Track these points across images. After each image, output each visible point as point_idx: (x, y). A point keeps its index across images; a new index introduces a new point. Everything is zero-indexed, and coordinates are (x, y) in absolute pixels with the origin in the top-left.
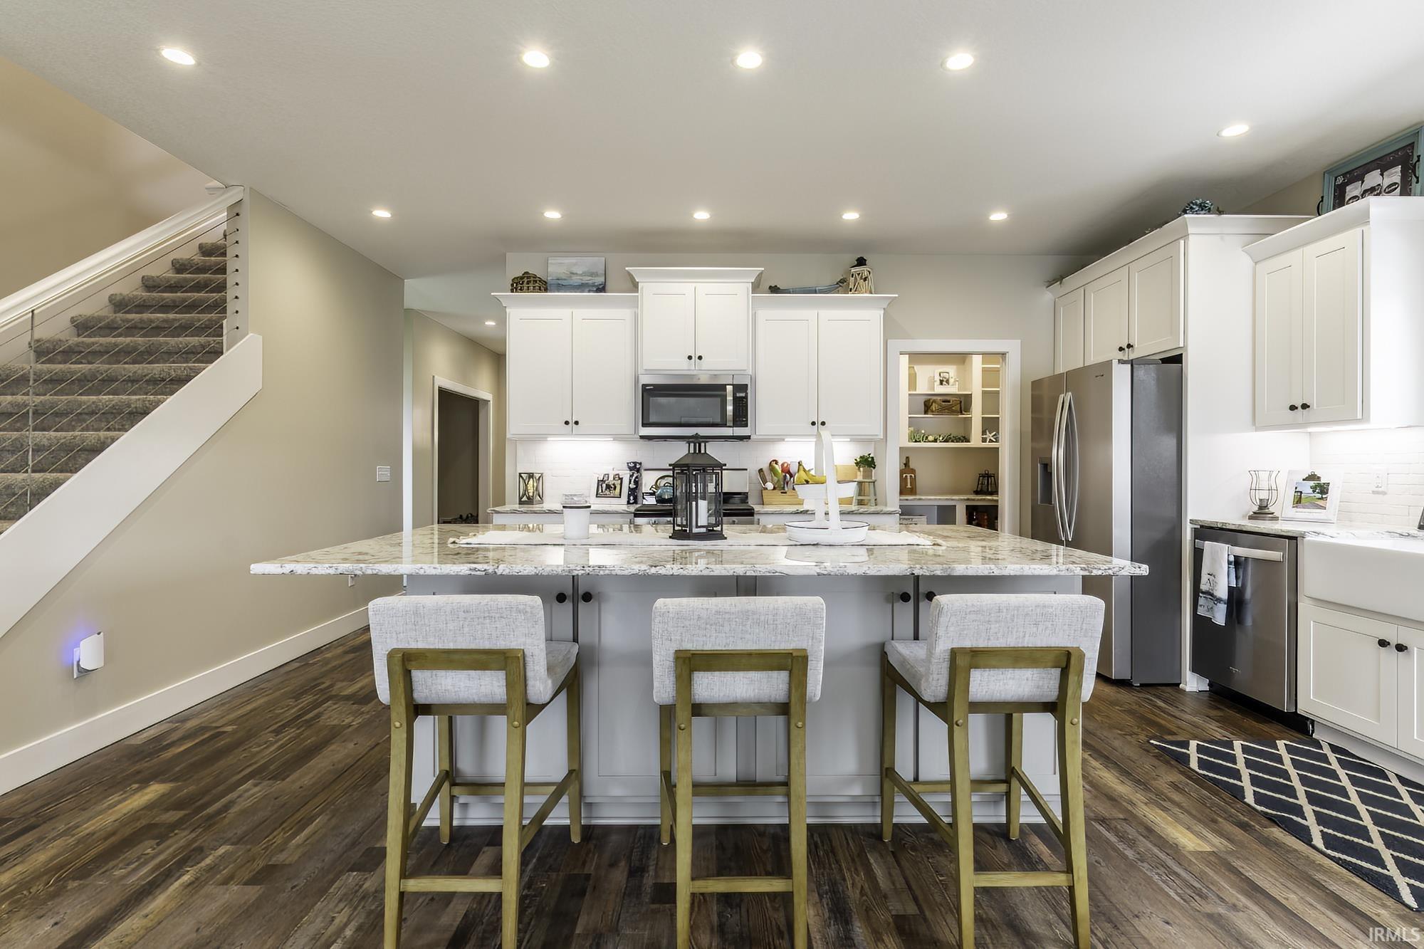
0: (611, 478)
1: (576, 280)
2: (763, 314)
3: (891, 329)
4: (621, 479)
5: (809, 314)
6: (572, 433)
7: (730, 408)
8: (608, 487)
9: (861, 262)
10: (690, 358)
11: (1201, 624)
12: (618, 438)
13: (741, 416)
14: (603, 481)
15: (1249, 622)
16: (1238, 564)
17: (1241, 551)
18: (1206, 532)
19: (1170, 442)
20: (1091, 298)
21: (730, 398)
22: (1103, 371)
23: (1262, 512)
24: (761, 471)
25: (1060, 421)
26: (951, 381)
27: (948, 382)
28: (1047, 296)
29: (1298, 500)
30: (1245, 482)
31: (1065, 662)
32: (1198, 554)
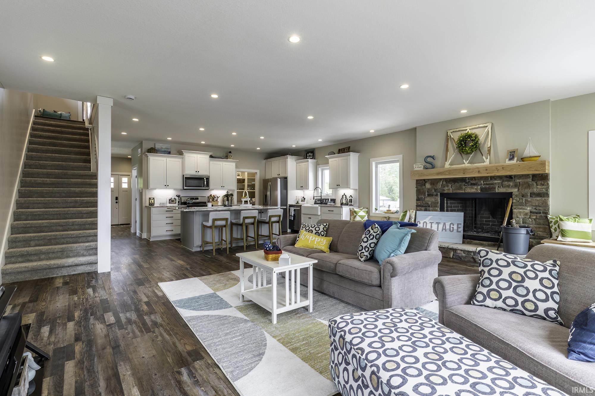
0: (173, 199)
1: (163, 150)
2: (211, 162)
3: (237, 167)
4: (176, 199)
5: (221, 163)
6: (166, 188)
7: (205, 183)
8: (172, 201)
9: (230, 152)
10: (196, 172)
11: (290, 220)
12: (175, 189)
13: (208, 185)
14: (170, 200)
15: (296, 219)
16: (295, 210)
17: (295, 208)
18: (291, 206)
19: (285, 191)
20: (273, 164)
21: (205, 181)
22: (275, 179)
23: (298, 203)
24: (208, 197)
25: (269, 188)
26: (240, 175)
27: (239, 176)
28: (264, 161)
29: (302, 201)
30: (295, 198)
31: (280, 216)
32: (289, 209)
